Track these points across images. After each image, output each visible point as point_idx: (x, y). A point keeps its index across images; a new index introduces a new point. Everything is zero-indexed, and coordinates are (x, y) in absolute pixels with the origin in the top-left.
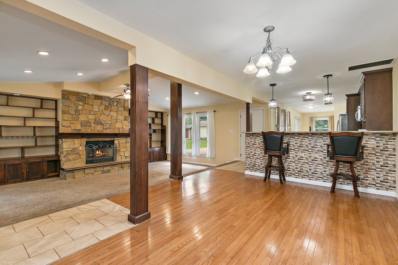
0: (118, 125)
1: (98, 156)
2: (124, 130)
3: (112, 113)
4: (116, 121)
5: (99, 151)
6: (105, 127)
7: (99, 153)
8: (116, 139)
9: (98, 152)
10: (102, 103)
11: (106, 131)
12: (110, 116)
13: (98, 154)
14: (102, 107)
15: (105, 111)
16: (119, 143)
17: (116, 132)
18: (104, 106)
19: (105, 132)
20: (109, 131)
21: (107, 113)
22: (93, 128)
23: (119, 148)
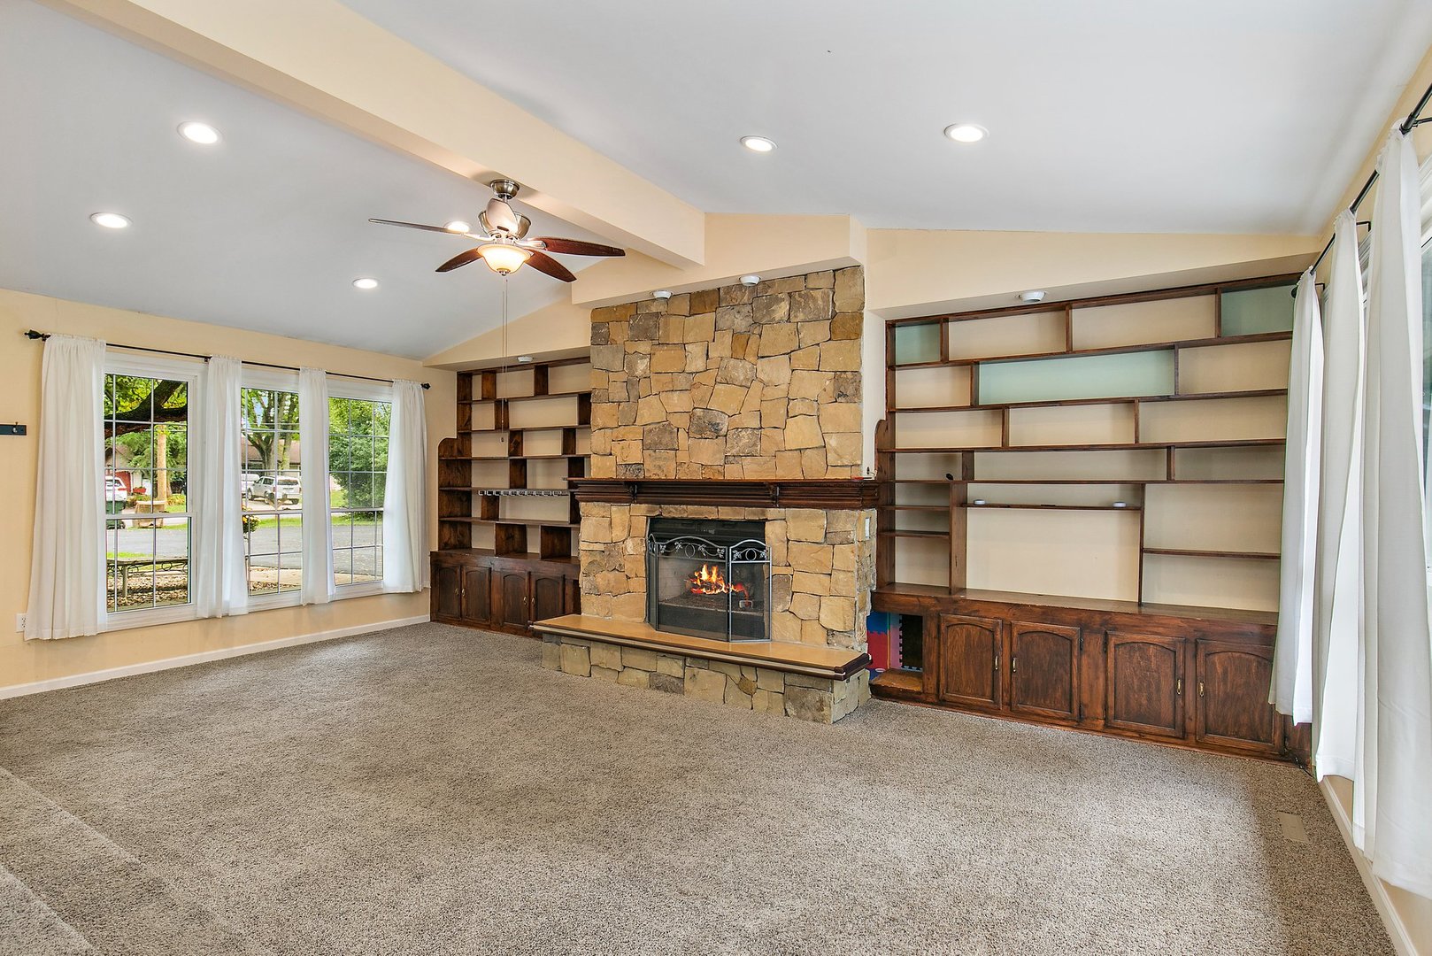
0: (800, 433)
1: (709, 592)
2: (832, 458)
3: (766, 370)
4: (783, 411)
5: (714, 572)
6: (733, 447)
7: (714, 578)
8: (772, 513)
9: (710, 574)
10: (721, 325)
11: (736, 467)
12: (756, 386)
13: (708, 585)
14: (722, 347)
15: (732, 362)
16: (788, 540)
17: (788, 471)
18: (728, 338)
19: (733, 473)
20: (749, 471)
21: (740, 370)
22: (682, 457)
23: (788, 571)
